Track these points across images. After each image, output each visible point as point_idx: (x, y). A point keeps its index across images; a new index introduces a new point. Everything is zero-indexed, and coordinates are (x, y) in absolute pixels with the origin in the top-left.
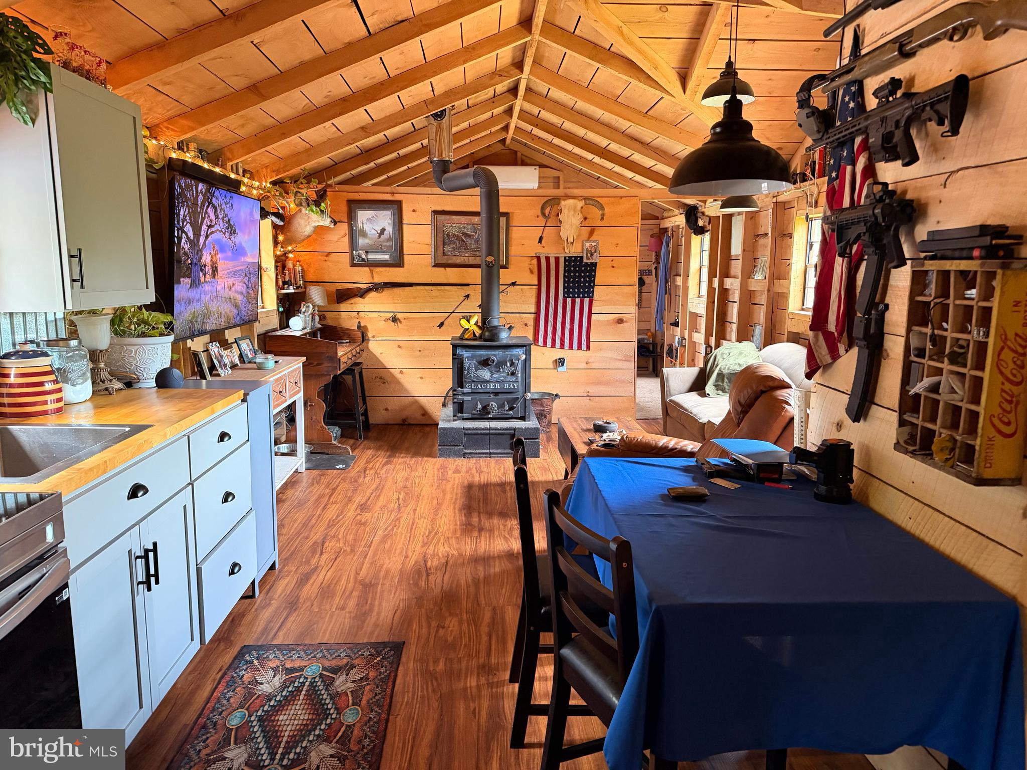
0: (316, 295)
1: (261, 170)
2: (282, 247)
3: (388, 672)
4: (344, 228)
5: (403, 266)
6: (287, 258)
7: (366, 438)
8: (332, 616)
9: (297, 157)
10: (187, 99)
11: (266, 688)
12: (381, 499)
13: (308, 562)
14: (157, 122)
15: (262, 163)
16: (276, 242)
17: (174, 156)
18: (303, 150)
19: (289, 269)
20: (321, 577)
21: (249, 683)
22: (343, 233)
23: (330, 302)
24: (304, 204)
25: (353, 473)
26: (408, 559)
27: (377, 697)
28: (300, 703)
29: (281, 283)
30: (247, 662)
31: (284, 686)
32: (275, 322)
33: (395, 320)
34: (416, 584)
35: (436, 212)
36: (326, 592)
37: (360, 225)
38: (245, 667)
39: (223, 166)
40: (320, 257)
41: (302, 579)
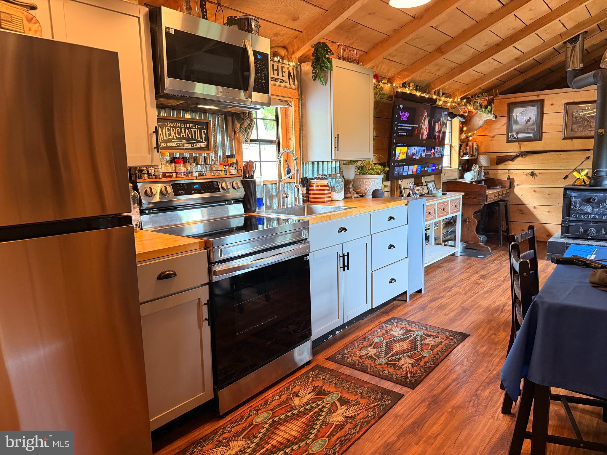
0: (483, 160)
1: (455, 92)
2: (465, 134)
3: (454, 343)
4: (504, 120)
5: (541, 140)
6: (468, 139)
7: (503, 245)
8: (439, 317)
9: (475, 82)
10: (405, 62)
11: (395, 333)
12: (496, 275)
13: (439, 294)
14: (393, 75)
15: (456, 88)
16: (461, 131)
17: (400, 90)
18: (479, 78)
19: (469, 147)
20: (443, 301)
21: (389, 330)
22: (503, 123)
23: (491, 164)
24: (478, 109)
25: (486, 260)
26: (494, 303)
27: (443, 351)
28: (406, 342)
29: (462, 154)
30: (392, 322)
31: (403, 335)
32: (456, 175)
33: (533, 174)
34: (492, 315)
35: (567, 104)
36: (442, 307)
37: (515, 117)
38: (390, 324)
39: (429, 93)
40: (488, 138)
41: (433, 299)
